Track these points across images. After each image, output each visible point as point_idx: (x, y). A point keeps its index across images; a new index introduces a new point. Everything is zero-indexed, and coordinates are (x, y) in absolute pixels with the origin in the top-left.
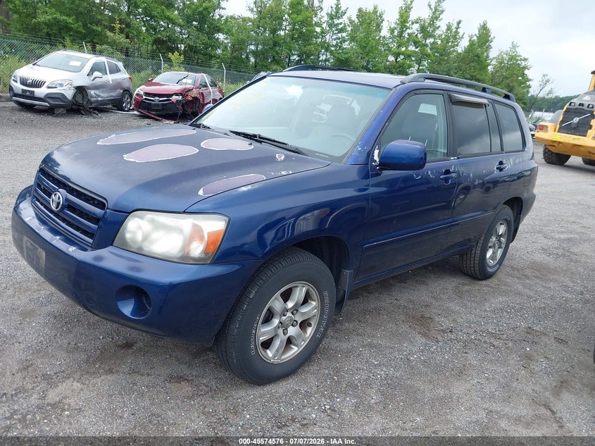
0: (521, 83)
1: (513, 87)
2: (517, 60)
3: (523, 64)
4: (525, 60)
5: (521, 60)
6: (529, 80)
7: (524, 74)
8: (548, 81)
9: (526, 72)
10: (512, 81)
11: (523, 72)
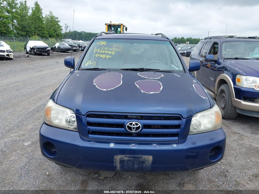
0: (58, 28)
1: (56, 30)
2: (54, 19)
3: (57, 20)
4: (57, 18)
5: (55, 18)
6: (61, 27)
7: (58, 24)
8: (67, 27)
9: (59, 23)
10: (55, 27)
11: (57, 23)
